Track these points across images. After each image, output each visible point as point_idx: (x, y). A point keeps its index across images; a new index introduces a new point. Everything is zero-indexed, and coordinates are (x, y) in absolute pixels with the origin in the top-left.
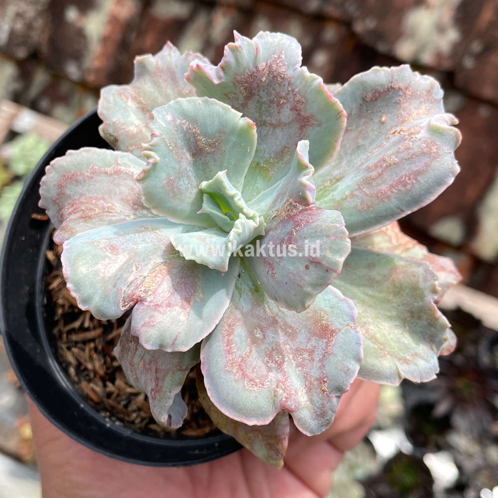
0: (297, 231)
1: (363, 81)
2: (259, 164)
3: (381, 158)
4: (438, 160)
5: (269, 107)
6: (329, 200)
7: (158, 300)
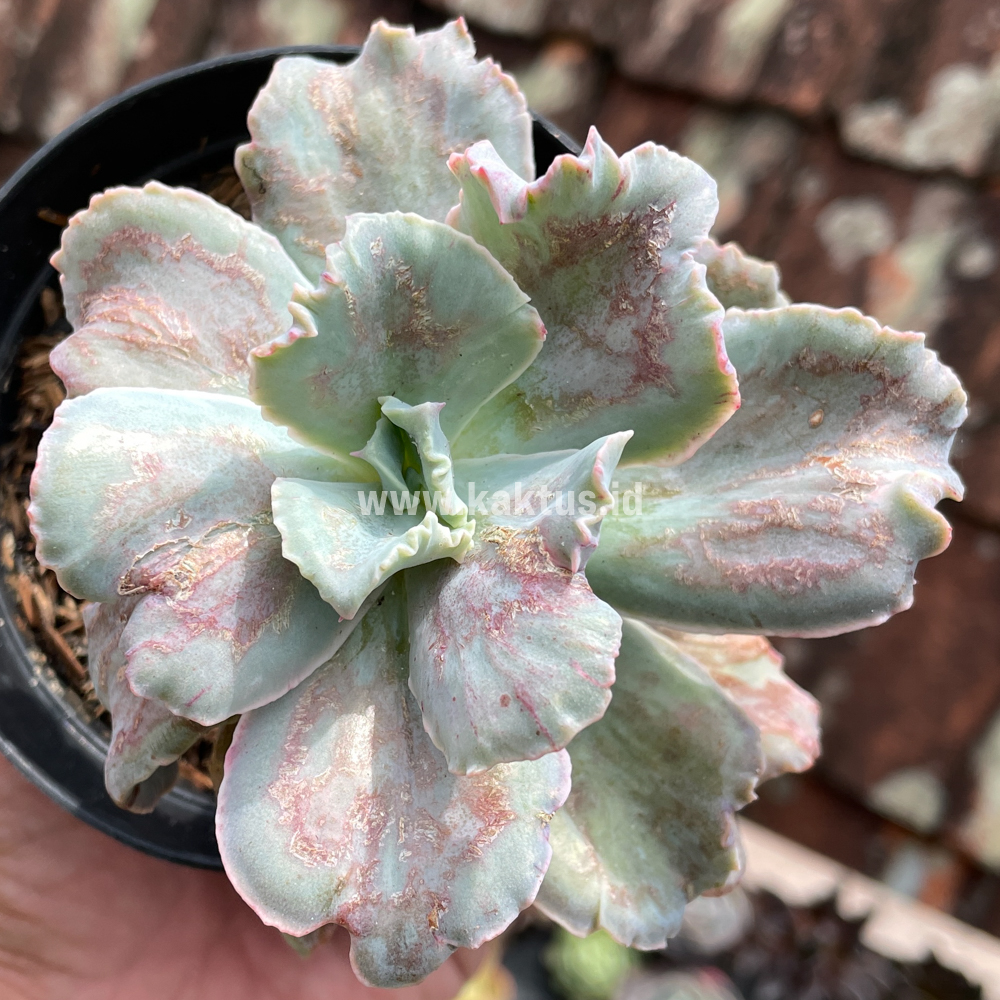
0: (520, 613)
1: (815, 325)
2: (522, 397)
3: (770, 501)
4: (880, 566)
5: (595, 297)
6: (627, 526)
7: (196, 604)
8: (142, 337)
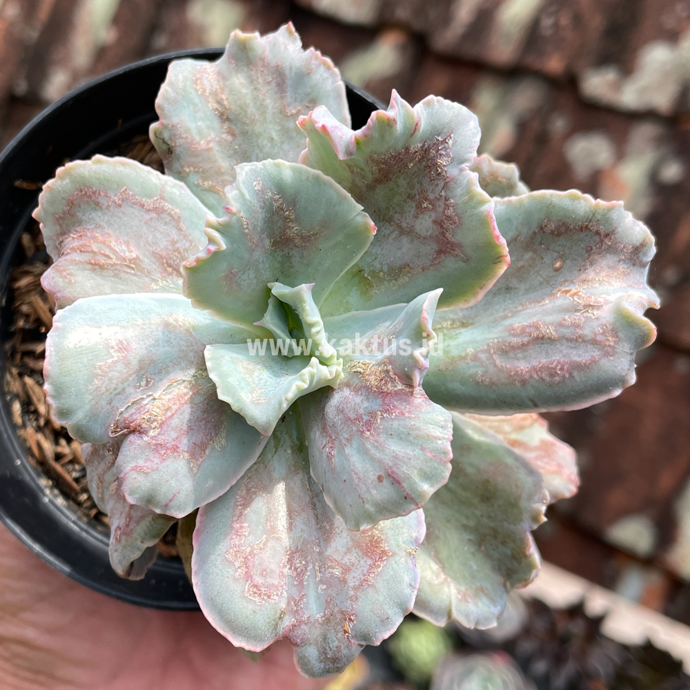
0: (383, 418)
1: (551, 204)
2: (362, 272)
3: (534, 323)
4: (612, 358)
5: (404, 201)
7: (163, 437)
8: (102, 260)
